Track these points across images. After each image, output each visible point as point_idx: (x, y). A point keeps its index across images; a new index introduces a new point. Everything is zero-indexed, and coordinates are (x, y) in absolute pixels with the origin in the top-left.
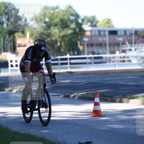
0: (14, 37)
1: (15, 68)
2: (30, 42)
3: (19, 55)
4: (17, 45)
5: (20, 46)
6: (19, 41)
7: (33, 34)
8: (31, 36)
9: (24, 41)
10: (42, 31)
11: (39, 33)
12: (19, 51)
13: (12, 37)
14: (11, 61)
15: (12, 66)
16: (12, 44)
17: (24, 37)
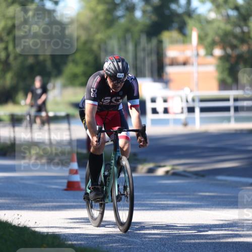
0: (160, 42)
1: (161, 116)
2: (198, 55)
3: (172, 85)
4: (167, 61)
5: (174, 63)
6: (172, 52)
7: (206, 35)
8: (201, 39)
9: (184, 51)
10: (229, 27)
11: (221, 32)
12: (172, 77)
13: (154, 41)
14: (153, 100)
15: (154, 111)
16: (154, 58)
17: (184, 42)
